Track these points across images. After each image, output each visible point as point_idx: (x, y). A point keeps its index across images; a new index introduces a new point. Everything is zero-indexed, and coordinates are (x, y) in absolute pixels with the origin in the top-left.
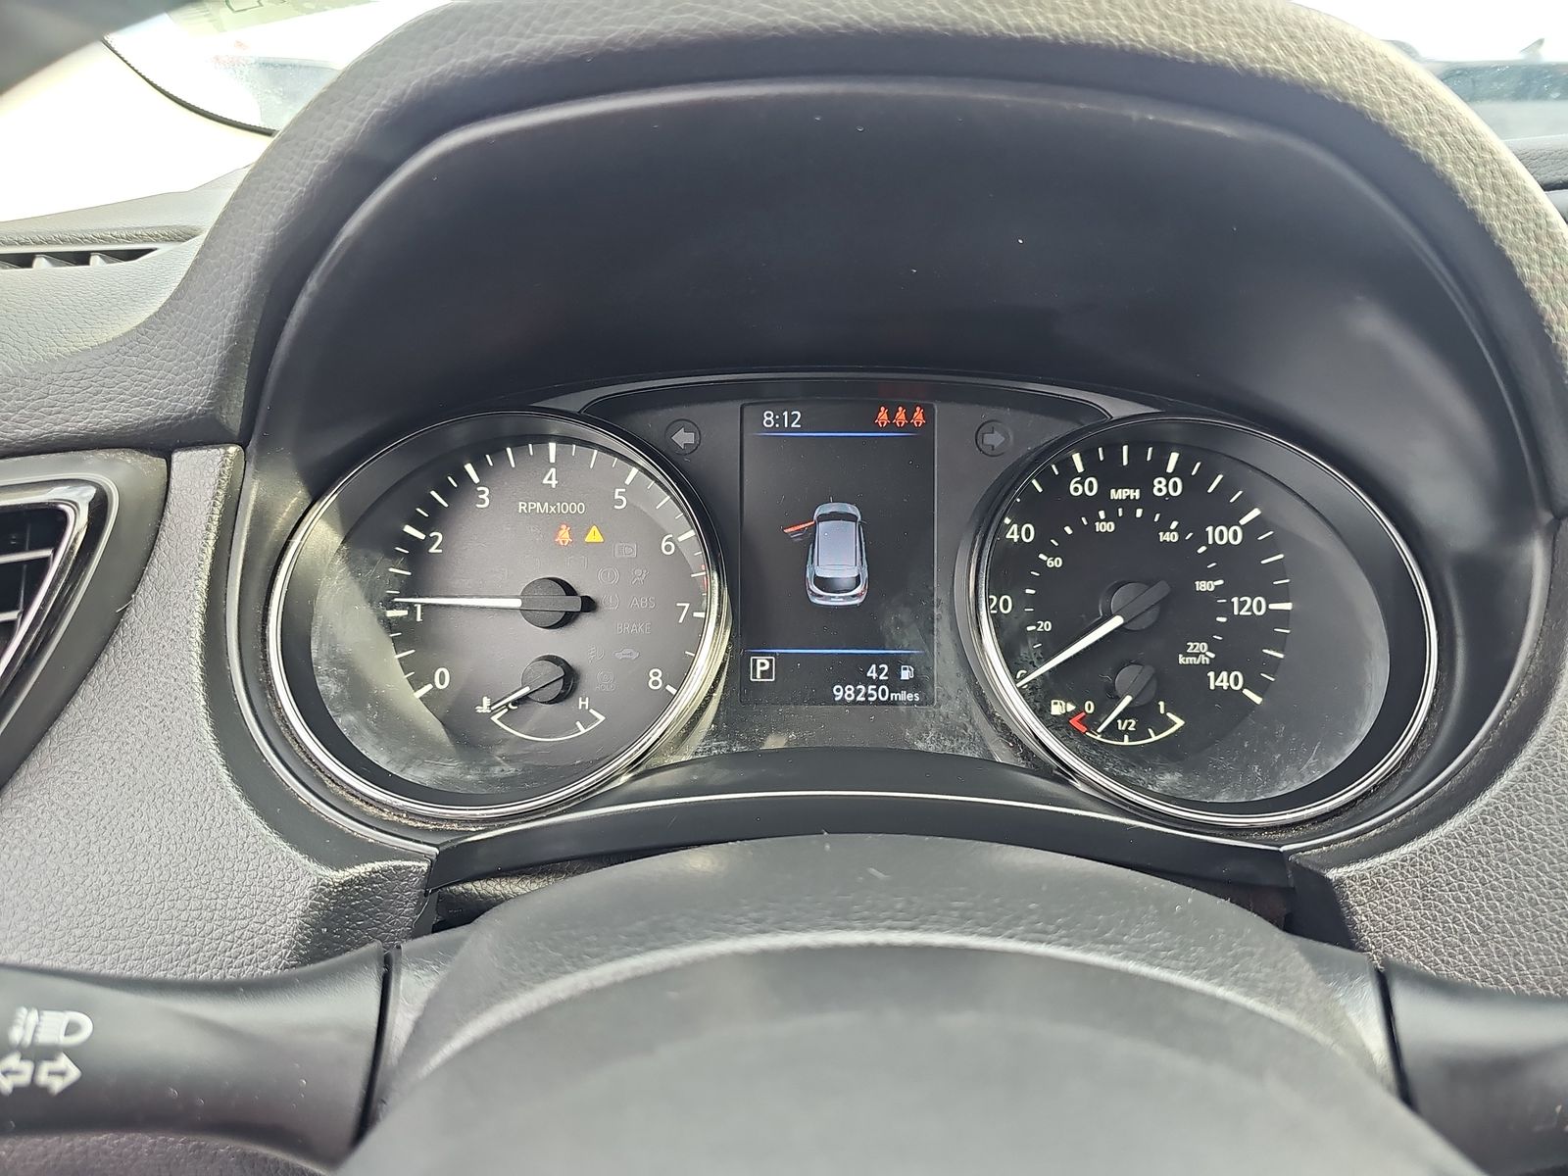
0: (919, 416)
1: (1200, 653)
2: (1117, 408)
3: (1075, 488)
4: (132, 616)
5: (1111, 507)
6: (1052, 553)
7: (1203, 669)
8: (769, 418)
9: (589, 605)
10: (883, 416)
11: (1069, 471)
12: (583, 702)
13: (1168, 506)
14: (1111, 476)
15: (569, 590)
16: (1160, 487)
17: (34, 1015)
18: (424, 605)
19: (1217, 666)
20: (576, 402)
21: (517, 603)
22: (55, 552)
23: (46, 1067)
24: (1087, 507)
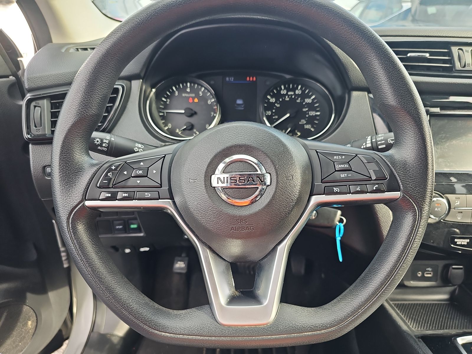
0: (255, 79)
1: (303, 122)
2: (288, 77)
3: (282, 92)
4: (128, 106)
5: (289, 95)
6: (278, 104)
7: (303, 125)
8: (227, 79)
9: (195, 113)
10: (248, 78)
11: (281, 89)
12: (195, 130)
13: (298, 95)
14: (288, 90)
15: (192, 110)
16: (297, 92)
17: (138, 144)
18: (166, 112)
19: (306, 124)
20: (194, 75)
21: (183, 111)
22: (117, 95)
23: (140, 150)
24: (284, 95)
